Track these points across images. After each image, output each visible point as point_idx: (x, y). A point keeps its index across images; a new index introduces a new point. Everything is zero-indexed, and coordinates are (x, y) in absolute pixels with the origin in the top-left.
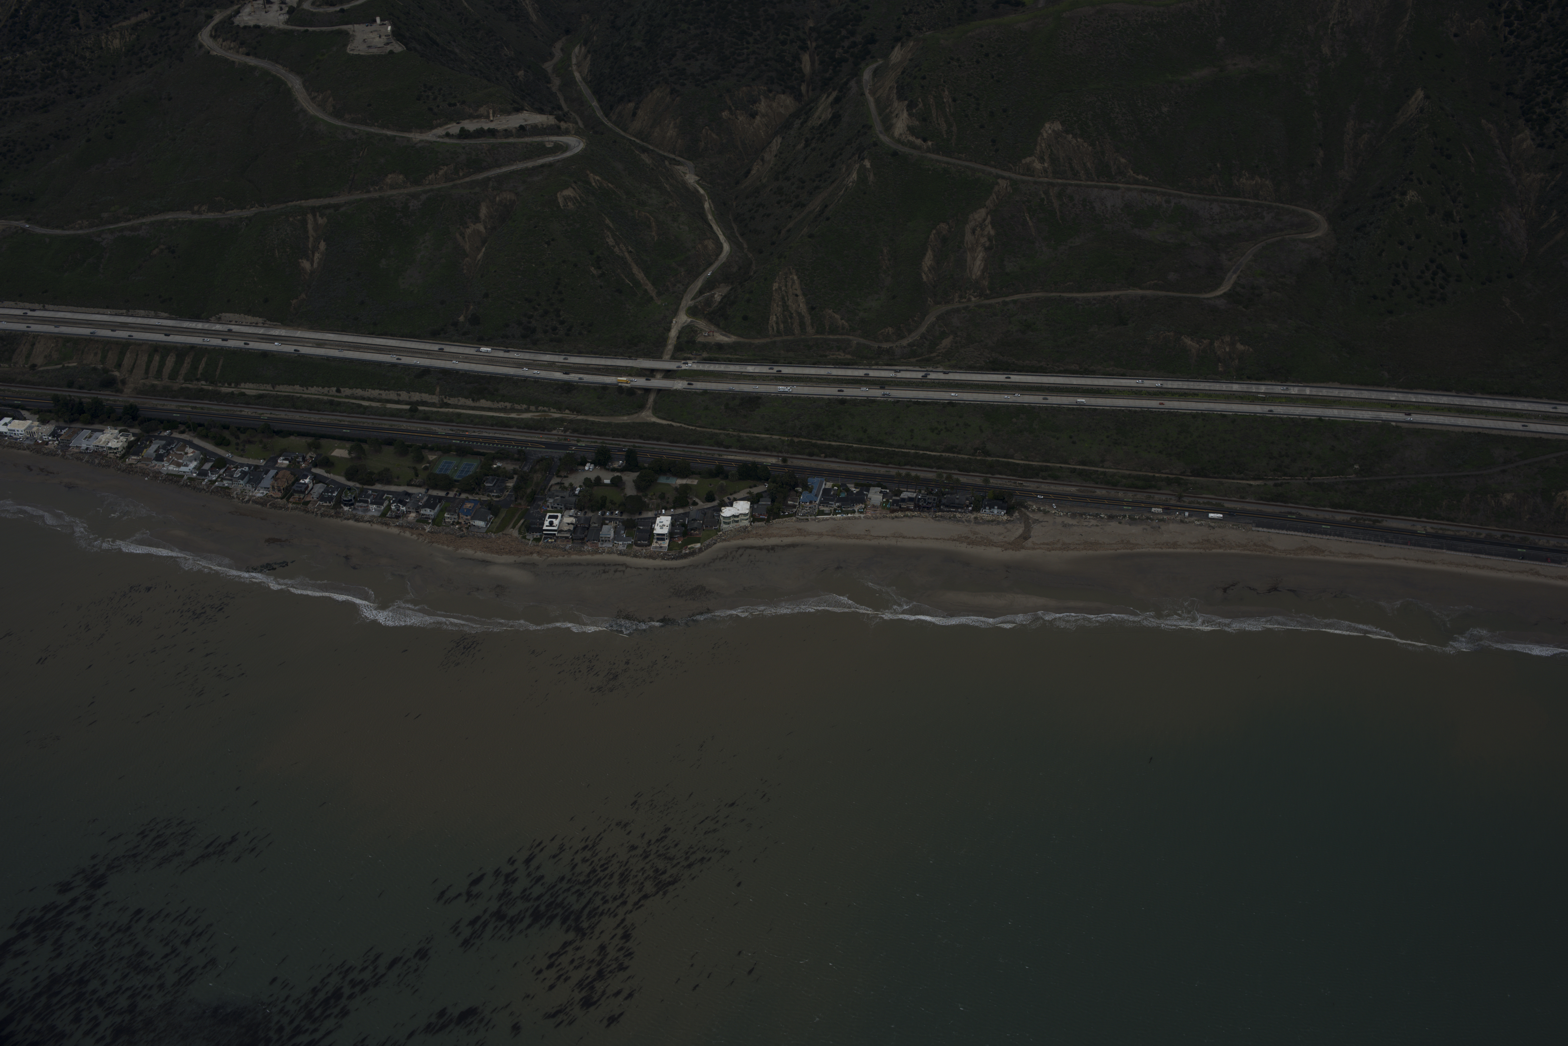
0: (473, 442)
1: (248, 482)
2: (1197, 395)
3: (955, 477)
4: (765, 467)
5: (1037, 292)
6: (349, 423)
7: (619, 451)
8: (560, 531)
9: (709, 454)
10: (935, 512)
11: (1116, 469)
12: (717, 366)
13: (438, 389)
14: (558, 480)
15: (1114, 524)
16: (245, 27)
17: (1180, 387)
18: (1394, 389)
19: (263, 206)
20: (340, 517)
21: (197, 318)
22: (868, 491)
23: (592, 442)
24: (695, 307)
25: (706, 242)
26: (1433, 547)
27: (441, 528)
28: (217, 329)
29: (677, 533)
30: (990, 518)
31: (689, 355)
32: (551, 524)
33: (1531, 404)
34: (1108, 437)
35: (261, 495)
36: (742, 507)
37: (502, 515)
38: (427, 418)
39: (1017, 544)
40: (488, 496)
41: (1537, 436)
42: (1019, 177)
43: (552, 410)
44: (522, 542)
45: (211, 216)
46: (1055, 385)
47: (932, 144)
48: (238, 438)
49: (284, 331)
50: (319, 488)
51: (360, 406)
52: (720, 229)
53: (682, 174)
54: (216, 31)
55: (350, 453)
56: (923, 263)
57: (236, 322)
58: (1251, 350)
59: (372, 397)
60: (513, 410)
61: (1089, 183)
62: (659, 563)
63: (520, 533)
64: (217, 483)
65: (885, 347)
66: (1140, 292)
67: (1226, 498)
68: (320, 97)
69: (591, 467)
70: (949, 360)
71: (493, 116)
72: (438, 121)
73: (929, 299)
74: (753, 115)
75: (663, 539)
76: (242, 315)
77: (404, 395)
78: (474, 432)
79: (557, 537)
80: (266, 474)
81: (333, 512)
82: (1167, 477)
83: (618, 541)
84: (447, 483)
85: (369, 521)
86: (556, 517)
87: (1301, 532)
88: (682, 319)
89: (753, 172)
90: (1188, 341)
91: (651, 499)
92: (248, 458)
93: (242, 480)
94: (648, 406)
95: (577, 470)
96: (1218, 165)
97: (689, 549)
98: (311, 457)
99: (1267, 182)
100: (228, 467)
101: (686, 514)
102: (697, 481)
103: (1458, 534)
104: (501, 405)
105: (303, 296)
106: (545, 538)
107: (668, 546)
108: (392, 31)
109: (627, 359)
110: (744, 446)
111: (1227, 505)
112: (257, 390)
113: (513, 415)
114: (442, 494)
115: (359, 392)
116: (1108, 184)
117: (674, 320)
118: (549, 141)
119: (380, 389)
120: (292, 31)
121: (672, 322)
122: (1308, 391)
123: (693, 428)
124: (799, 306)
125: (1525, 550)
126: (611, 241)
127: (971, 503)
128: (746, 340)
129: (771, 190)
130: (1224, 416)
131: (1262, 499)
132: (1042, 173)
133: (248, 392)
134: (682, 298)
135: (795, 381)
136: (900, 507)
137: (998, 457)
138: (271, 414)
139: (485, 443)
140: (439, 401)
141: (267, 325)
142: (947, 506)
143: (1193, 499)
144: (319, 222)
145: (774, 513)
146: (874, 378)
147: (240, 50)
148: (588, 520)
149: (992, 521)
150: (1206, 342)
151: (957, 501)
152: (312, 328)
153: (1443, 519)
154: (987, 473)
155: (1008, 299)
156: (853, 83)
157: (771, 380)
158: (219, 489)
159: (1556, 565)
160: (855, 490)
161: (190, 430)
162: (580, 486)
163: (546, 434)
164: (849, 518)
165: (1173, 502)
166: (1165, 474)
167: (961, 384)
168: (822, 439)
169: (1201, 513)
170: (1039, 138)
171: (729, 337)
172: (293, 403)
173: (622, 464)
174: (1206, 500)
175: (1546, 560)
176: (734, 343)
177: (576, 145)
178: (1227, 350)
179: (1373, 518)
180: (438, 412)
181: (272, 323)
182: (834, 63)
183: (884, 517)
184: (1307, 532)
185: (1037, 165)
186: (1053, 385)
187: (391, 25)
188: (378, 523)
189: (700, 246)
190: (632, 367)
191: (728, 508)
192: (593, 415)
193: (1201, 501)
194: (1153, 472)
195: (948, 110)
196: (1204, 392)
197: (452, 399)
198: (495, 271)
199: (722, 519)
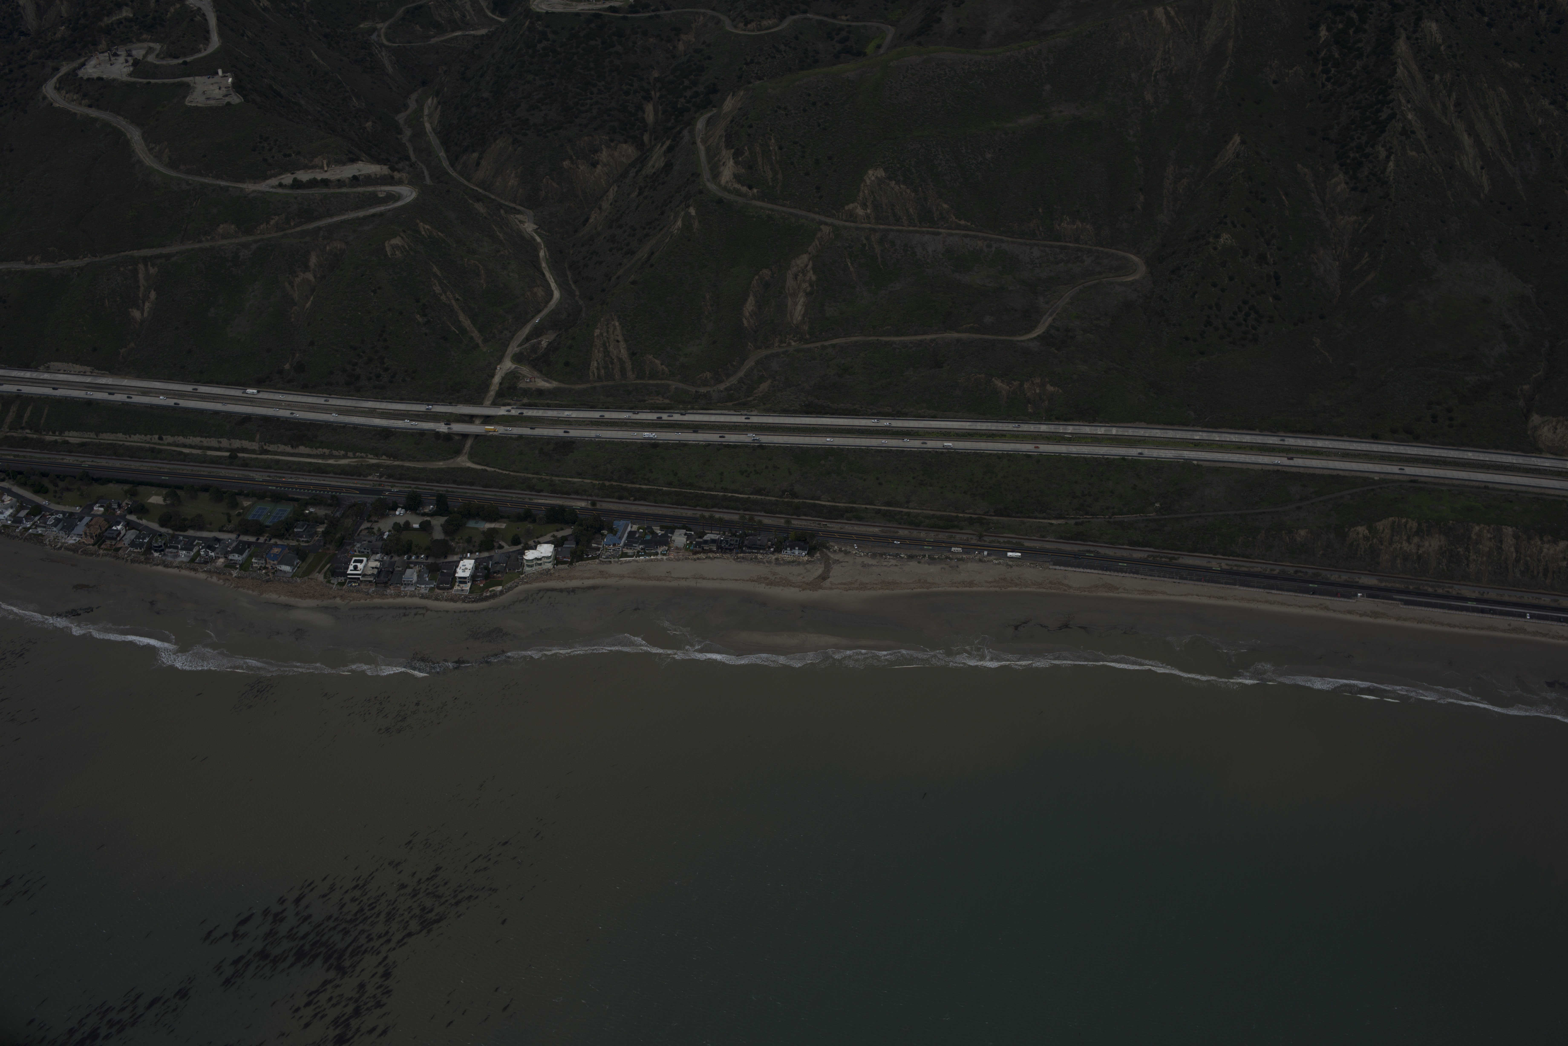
0: (289, 488)
1: (61, 530)
2: (1004, 436)
3: (757, 518)
4: (573, 511)
5: (856, 336)
6: (169, 470)
7: (432, 496)
8: (364, 575)
9: (520, 498)
10: (737, 553)
11: (921, 509)
12: (535, 411)
13: (258, 436)
14: (368, 525)
15: (913, 564)
16: (88, 79)
17: (989, 428)
18: (1199, 429)
19: (96, 257)
20: (149, 563)
21: (26, 367)
22: (672, 533)
23: (406, 487)
24: (521, 353)
25: (535, 290)
26: (1226, 583)
27: (247, 573)
28: (45, 378)
29: (479, 576)
30: (791, 558)
31: (509, 401)
32: (356, 568)
33: (1332, 442)
34: (914, 478)
35: (74, 542)
36: (546, 550)
37: (310, 560)
38: (245, 464)
39: (814, 585)
40: (297, 541)
41: (1335, 473)
42: (841, 223)
43: (370, 456)
44: (326, 586)
45: (44, 266)
46: (866, 428)
47: (757, 191)
48: (56, 485)
49: (111, 379)
50: (131, 534)
51: (181, 453)
52: (553, 276)
53: (519, 223)
54: (60, 83)
55: (165, 500)
56: (745, 309)
57: (65, 371)
58: (1060, 391)
59: (193, 444)
60: (331, 456)
61: (911, 228)
62: (459, 605)
63: (325, 577)
64: (31, 530)
65: (703, 391)
66: (956, 335)
67: (1027, 537)
68: (157, 148)
69: (402, 512)
70: (764, 404)
71: (328, 166)
72: (273, 172)
73: (749, 344)
74: (594, 165)
75: (465, 583)
76: (70, 364)
77: (225, 443)
78: (291, 478)
79: (361, 581)
80: (80, 521)
81: (142, 558)
82: (970, 517)
83: (421, 585)
84: (258, 529)
85: (178, 567)
86: (361, 561)
87: (1097, 569)
88: (507, 365)
89: (591, 220)
90: (998, 383)
91: (458, 543)
92: (65, 505)
93: (55, 527)
94: (464, 451)
95: (388, 515)
96: (1040, 210)
97: (491, 591)
98: (127, 504)
99: (1088, 227)
100: (44, 515)
101: (490, 558)
102: (505, 525)
103: (1252, 570)
104: (320, 451)
105: (132, 345)
106: (350, 582)
107: (470, 588)
108: (233, 83)
109: (447, 405)
110: (555, 490)
111: (1027, 544)
112: (81, 438)
113: (331, 462)
114: (252, 539)
115: (181, 439)
116: (930, 229)
117: (499, 366)
118: (381, 191)
119: (202, 437)
120: (135, 83)
121: (496, 369)
122: (1114, 431)
123: (507, 472)
124: (620, 351)
125: (1316, 586)
126: (437, 289)
127: (772, 545)
128: (567, 386)
129: (605, 238)
130: (1029, 456)
131: (1061, 538)
132: (864, 219)
133: (71, 440)
134: (508, 345)
135: (611, 426)
136: (703, 549)
137: (806, 498)
138: (92, 461)
139: (300, 489)
140: (259, 448)
141: (94, 374)
142: (749, 548)
143: (993, 538)
144: (151, 272)
145: (578, 556)
146: (688, 422)
147: (83, 102)
148: (392, 564)
149: (793, 562)
150: (1016, 383)
151: (759, 543)
152: (139, 376)
153: (1238, 556)
154: (792, 515)
155: (826, 343)
156: (685, 133)
157: (587, 425)
158: (33, 536)
159: (1346, 600)
160: (660, 533)
161: (10, 478)
162: (389, 531)
163: (361, 480)
164: (652, 560)
165: (973, 542)
166: (969, 514)
167: (773, 427)
168: (634, 483)
169: (999, 551)
170: (862, 185)
171: (550, 383)
172: (115, 451)
173: (433, 508)
174: (1006, 540)
175: (1336, 595)
176: (555, 389)
177: (408, 194)
178: (1038, 391)
179: (1170, 556)
180: (257, 458)
181: (100, 372)
182: (676, 113)
183: (686, 559)
184: (1102, 569)
185: (860, 212)
186: (864, 428)
187: (233, 78)
188: (186, 569)
189: (529, 294)
190: (451, 414)
191: (531, 551)
192: (410, 461)
193: (1002, 540)
194: (956, 513)
195: (774, 158)
196: (1012, 433)
197: (272, 446)
198: (321, 320)
199: (525, 561)
